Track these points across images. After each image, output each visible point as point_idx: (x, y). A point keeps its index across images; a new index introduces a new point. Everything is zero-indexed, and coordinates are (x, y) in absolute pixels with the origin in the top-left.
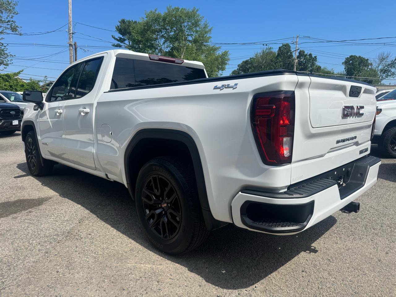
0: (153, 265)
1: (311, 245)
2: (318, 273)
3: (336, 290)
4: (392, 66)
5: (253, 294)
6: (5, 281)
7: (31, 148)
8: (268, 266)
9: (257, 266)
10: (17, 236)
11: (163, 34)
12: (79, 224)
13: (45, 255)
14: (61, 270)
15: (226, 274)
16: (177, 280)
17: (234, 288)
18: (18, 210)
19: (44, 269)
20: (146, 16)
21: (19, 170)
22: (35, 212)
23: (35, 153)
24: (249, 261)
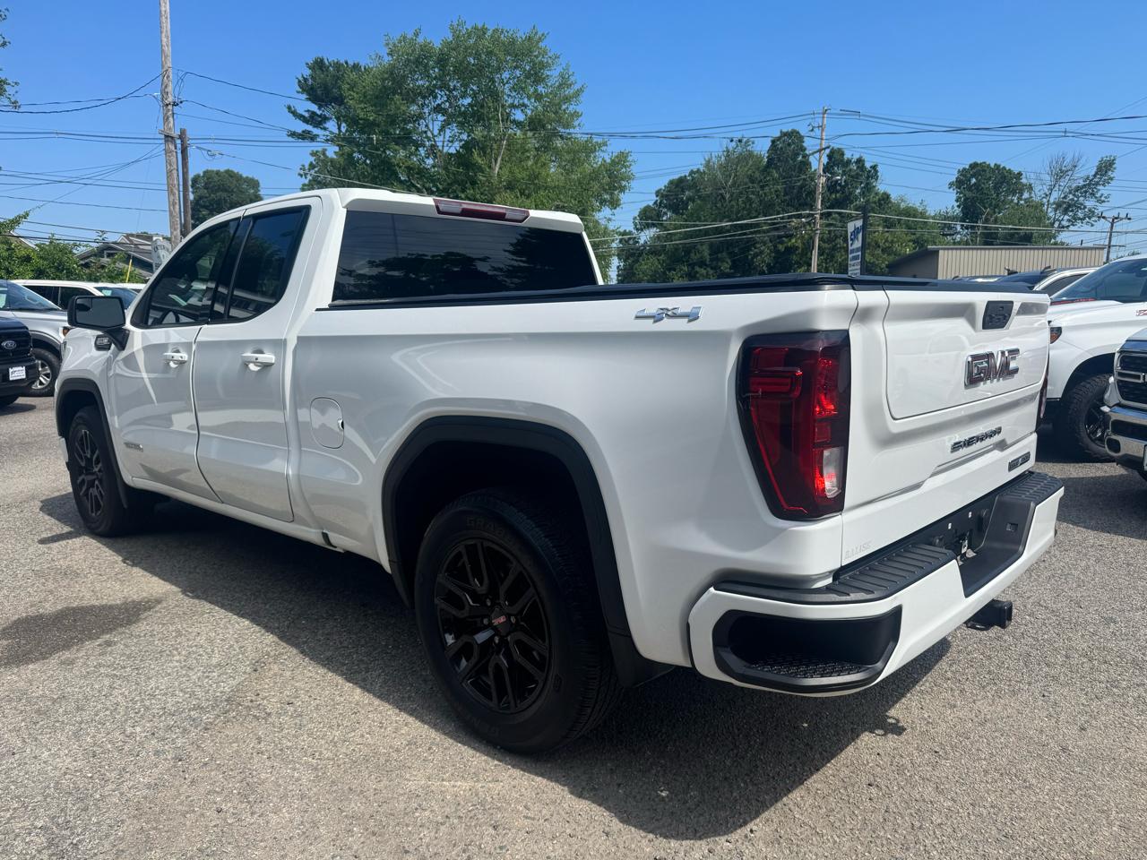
0: (475, 782)
1: (887, 714)
2: (908, 788)
3: (957, 830)
4: (1086, 192)
5: (747, 851)
6: (79, 841)
7: (89, 456)
8: (779, 775)
9: (752, 775)
10: (86, 715)
11: (439, 102)
12: (254, 675)
13: (175, 766)
14: (229, 805)
15: (671, 800)
16: (545, 820)
17: (697, 834)
18: (72, 638)
19: (181, 803)
20: (388, 51)
21: (49, 517)
22: (123, 643)
23: (100, 471)
24: (728, 763)
